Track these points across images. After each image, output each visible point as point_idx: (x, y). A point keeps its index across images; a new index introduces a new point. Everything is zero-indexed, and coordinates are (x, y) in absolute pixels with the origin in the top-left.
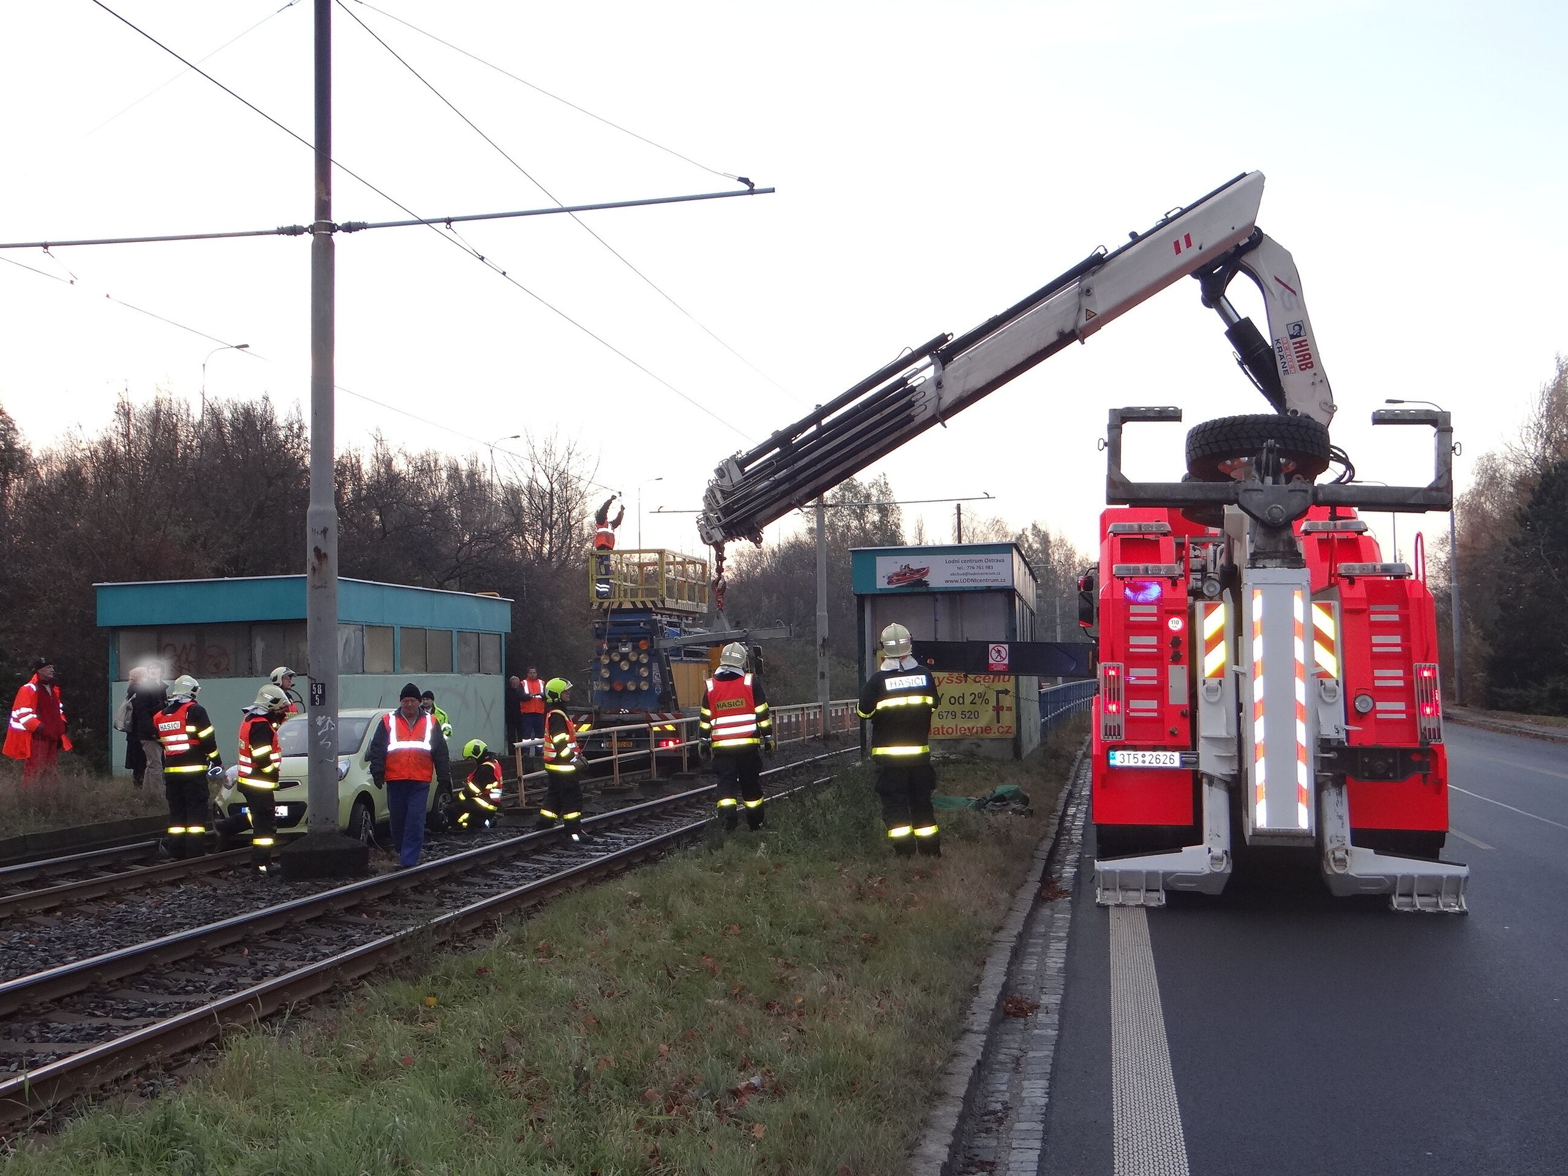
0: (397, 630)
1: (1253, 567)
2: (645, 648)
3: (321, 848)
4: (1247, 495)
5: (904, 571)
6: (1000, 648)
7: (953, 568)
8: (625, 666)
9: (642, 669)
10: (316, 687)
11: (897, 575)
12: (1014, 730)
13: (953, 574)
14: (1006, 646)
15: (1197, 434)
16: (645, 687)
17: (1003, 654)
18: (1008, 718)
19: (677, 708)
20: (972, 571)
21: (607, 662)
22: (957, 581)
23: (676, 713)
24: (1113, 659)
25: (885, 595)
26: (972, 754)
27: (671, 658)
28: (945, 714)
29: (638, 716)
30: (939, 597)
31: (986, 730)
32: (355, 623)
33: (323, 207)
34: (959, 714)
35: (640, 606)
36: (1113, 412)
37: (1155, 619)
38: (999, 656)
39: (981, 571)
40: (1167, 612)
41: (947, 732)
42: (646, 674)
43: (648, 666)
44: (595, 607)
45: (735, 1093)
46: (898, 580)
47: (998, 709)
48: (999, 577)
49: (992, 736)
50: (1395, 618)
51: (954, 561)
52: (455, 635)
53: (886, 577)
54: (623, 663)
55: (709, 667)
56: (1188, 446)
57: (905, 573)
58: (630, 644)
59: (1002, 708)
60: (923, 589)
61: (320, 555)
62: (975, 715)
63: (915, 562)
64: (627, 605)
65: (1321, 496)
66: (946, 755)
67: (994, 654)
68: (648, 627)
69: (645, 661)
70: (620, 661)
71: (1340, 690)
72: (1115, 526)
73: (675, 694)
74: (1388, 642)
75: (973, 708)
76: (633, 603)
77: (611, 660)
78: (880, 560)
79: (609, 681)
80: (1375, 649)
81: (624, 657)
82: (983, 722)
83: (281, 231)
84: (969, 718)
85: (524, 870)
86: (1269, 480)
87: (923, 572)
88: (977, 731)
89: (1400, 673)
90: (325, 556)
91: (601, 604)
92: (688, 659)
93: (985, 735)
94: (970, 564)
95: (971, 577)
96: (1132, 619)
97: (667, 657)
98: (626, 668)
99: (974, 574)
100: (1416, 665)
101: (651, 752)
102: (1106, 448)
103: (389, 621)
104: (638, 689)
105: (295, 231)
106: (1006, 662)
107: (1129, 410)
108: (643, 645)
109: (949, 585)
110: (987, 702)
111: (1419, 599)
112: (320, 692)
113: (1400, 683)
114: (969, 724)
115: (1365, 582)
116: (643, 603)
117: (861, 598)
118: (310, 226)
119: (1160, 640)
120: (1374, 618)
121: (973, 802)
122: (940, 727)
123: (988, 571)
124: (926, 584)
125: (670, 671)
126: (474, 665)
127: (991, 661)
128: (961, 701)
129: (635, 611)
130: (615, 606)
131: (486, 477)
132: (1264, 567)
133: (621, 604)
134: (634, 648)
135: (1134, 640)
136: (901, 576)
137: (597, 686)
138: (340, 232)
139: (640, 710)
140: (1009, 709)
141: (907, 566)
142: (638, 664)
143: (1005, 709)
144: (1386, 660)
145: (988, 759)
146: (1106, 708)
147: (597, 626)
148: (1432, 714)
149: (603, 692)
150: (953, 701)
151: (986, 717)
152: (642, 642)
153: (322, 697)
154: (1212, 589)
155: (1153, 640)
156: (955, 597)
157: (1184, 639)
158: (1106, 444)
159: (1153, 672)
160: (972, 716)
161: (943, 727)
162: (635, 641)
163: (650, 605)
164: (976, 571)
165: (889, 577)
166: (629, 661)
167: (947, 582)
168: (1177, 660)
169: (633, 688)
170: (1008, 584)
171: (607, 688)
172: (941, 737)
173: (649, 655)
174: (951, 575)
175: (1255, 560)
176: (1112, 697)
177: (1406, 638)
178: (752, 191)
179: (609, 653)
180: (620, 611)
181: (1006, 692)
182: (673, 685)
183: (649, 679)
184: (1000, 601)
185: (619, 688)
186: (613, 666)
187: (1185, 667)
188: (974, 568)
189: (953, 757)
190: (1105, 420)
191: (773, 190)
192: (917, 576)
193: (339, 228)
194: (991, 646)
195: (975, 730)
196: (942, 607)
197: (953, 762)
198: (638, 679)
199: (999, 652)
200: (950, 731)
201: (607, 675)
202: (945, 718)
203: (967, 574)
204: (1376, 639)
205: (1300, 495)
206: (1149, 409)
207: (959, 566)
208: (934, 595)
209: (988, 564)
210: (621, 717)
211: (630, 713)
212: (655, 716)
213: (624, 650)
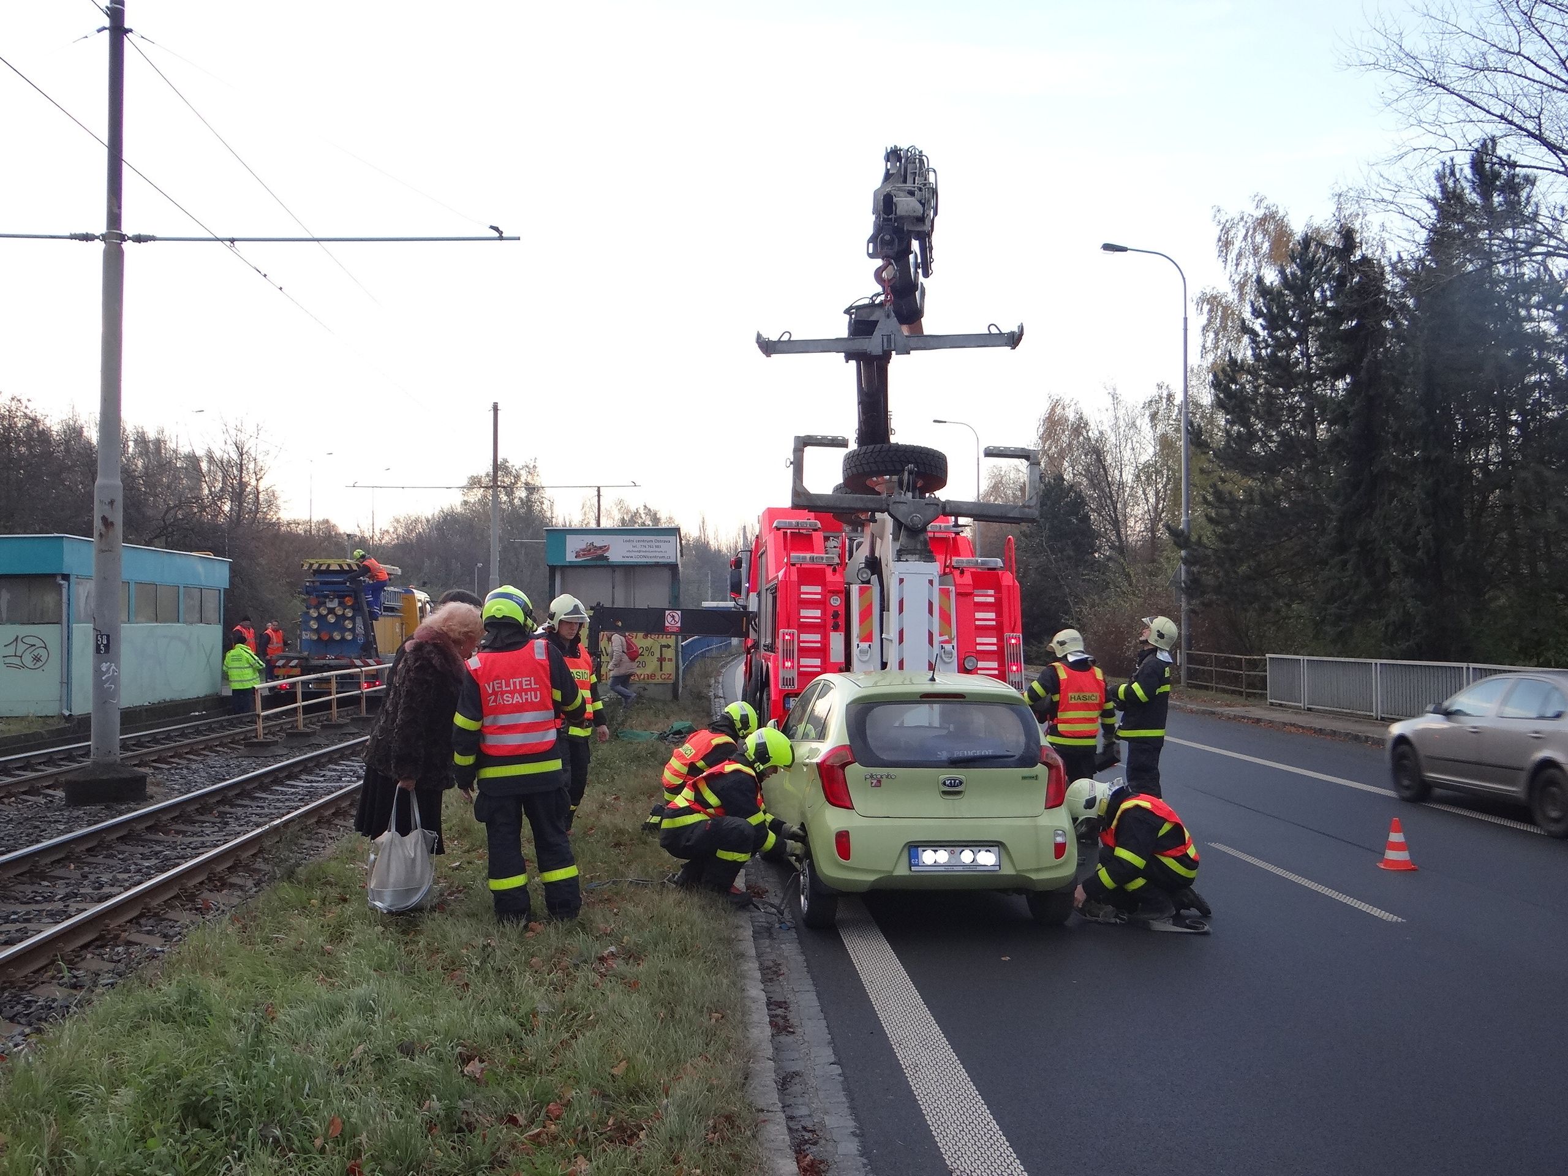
0: (132, 586)
1: (899, 560)
2: (350, 604)
3: (105, 777)
4: (895, 506)
6: (674, 614)
7: (630, 547)
8: (331, 619)
9: (347, 622)
10: (101, 636)
11: (583, 550)
12: (673, 676)
13: (629, 551)
14: (679, 612)
15: (853, 456)
16: (349, 636)
17: (676, 619)
18: (669, 668)
19: (377, 656)
20: (644, 549)
21: (315, 615)
22: (631, 557)
23: (377, 659)
24: (789, 627)
25: (573, 566)
29: (343, 662)
30: (616, 569)
31: (651, 677)
33: (114, 218)
35: (346, 568)
36: (797, 438)
37: (819, 597)
38: (674, 620)
39: (651, 549)
40: (830, 592)
42: (350, 626)
43: (353, 619)
44: (306, 568)
45: (602, 959)
46: (584, 555)
47: (661, 660)
48: (666, 555)
49: (656, 681)
50: (992, 600)
51: (629, 541)
52: (182, 590)
54: (330, 616)
55: (402, 620)
56: (844, 465)
57: (590, 550)
58: (336, 601)
59: (665, 659)
60: (604, 563)
61: (107, 523)
63: (599, 541)
64: (335, 567)
65: (948, 509)
67: (670, 619)
68: (353, 586)
69: (350, 615)
70: (328, 614)
71: (955, 652)
72: (779, 522)
73: (376, 644)
74: (987, 617)
76: (340, 566)
77: (319, 614)
78: (569, 537)
79: (317, 631)
80: (977, 623)
81: (331, 611)
82: (648, 671)
83: (73, 237)
85: (282, 793)
86: (910, 495)
87: (605, 548)
88: (644, 679)
89: (994, 640)
90: (112, 524)
91: (311, 565)
93: (650, 681)
94: (643, 544)
95: (643, 554)
96: (802, 596)
98: (333, 621)
99: (646, 552)
100: (1007, 635)
101: (362, 693)
102: (792, 466)
104: (343, 639)
105: (87, 238)
106: (679, 625)
107: (809, 437)
108: (349, 601)
109: (624, 560)
110: (653, 654)
111: (1009, 586)
112: (105, 642)
113: (994, 648)
115: (973, 574)
117: (553, 569)
118: (102, 235)
119: (824, 613)
120: (977, 599)
121: (656, 736)
123: (657, 549)
124: (606, 558)
126: (197, 616)
127: (667, 624)
129: (342, 572)
130: (324, 568)
131: (171, 445)
132: (907, 561)
133: (329, 565)
134: (340, 604)
135: (804, 613)
136: (587, 551)
137: (306, 635)
138: (130, 242)
139: (344, 656)
140: (670, 660)
142: (344, 617)
143: (667, 660)
144: (984, 630)
145: (653, 700)
146: (784, 665)
147: (308, 584)
148: (1017, 670)
149: (311, 640)
151: (652, 665)
152: (347, 599)
153: (107, 646)
154: (865, 576)
155: (818, 613)
156: (629, 569)
157: (842, 613)
158: (791, 463)
159: (818, 637)
162: (341, 597)
164: (647, 549)
166: (336, 615)
167: (623, 557)
168: (836, 629)
169: (338, 638)
170: (673, 560)
171: (315, 637)
173: (353, 610)
174: (627, 552)
175: (900, 555)
176: (788, 656)
177: (999, 615)
178: (501, 238)
179: (317, 608)
180: (328, 572)
181: (668, 646)
182: (374, 636)
183: (353, 630)
184: (666, 574)
185: (326, 638)
186: (321, 618)
187: (843, 634)
188: (645, 547)
190: (791, 446)
191: (519, 239)
192: (599, 552)
193: (129, 238)
194: (667, 612)
196: (619, 575)
198: (344, 629)
199: (673, 617)
201: (315, 627)
203: (640, 552)
204: (978, 615)
205: (933, 508)
206: (824, 438)
207: (634, 544)
208: (614, 567)
209: (657, 544)
210: (328, 662)
211: (335, 659)
212: (358, 662)
213: (330, 605)
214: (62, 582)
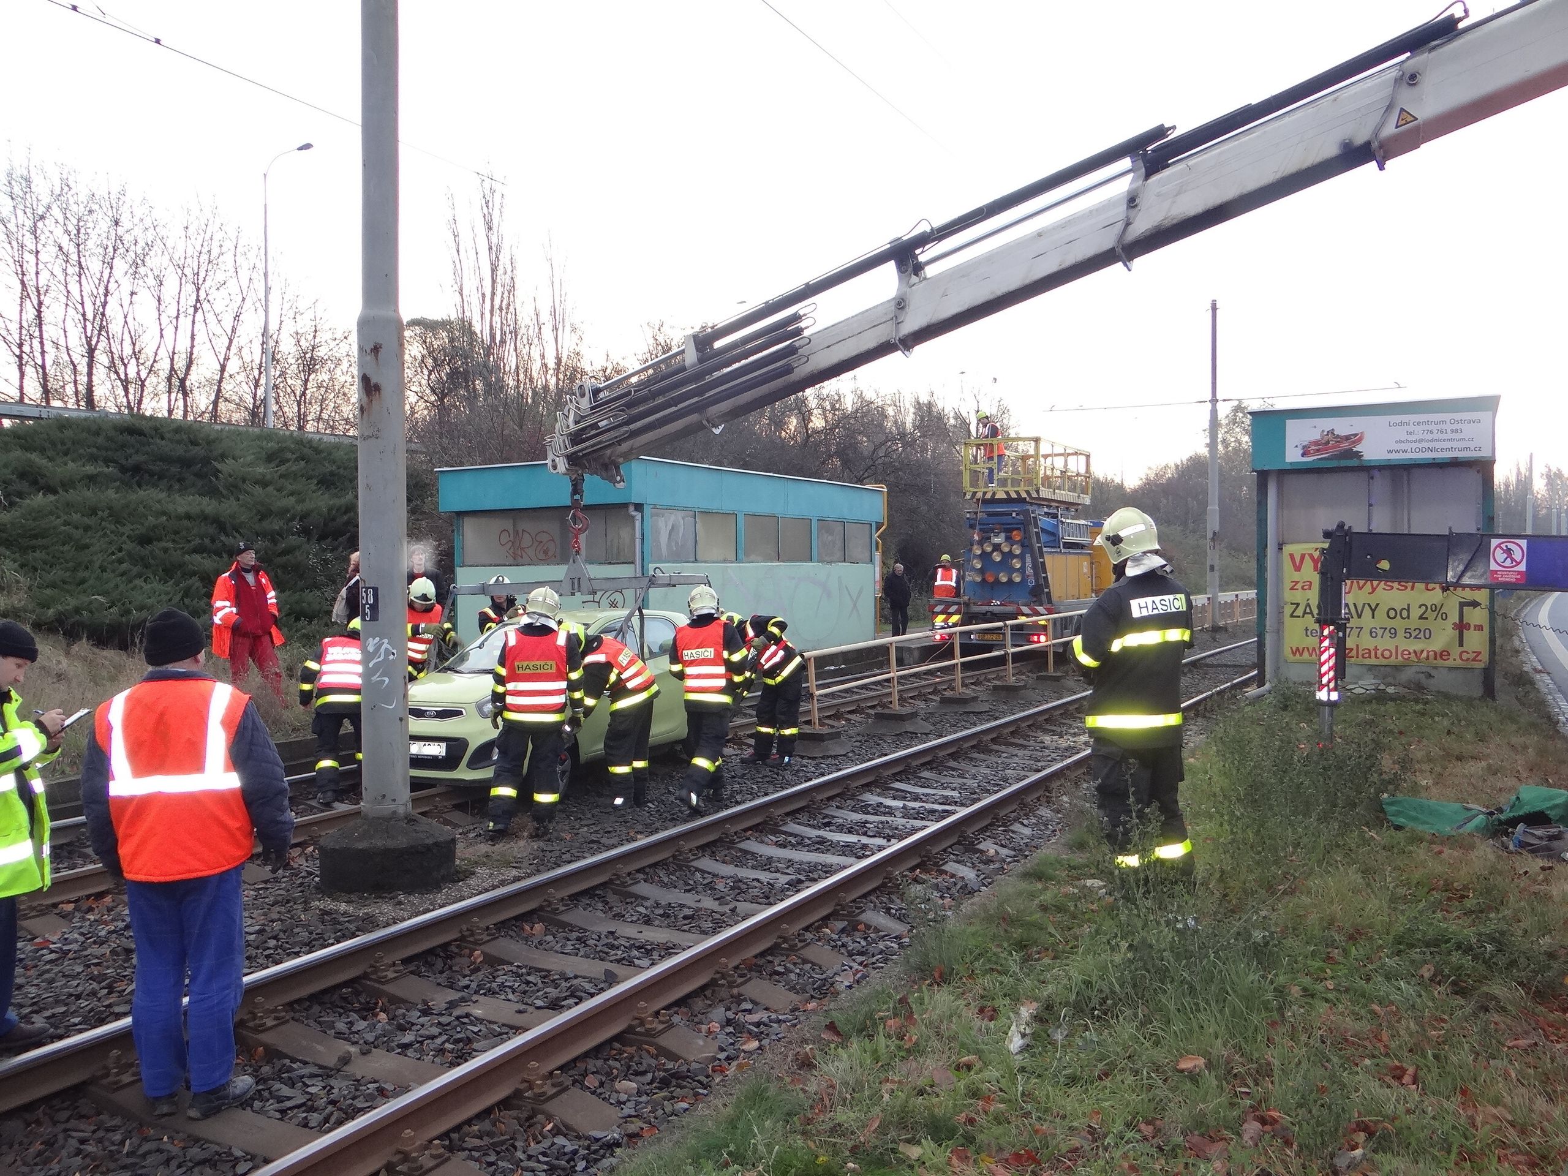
0: (741, 517)
2: (1018, 539)
5: (1326, 438)
6: (1510, 546)
7: (1400, 433)
9: (1015, 561)
10: (366, 592)
11: (1316, 443)
12: (1485, 657)
13: (1401, 442)
14: (1524, 543)
16: (1017, 579)
17: (1518, 555)
18: (1477, 641)
19: (1050, 601)
20: (1429, 437)
21: (979, 552)
22: (1405, 451)
23: (1049, 606)
25: (1298, 471)
26: (1420, 688)
27: (1045, 550)
28: (1380, 632)
29: (1009, 609)
30: (1376, 473)
31: (1441, 655)
32: (684, 509)
34: (1401, 633)
35: (1014, 496)
38: (1510, 558)
39: (1444, 436)
41: (1383, 655)
42: (1018, 566)
43: (1021, 557)
44: (968, 497)
46: (1318, 450)
47: (1461, 627)
48: (1472, 445)
49: (1450, 663)
51: (1401, 424)
52: (815, 523)
53: (1300, 447)
54: (995, 554)
55: (1092, 558)
57: (1328, 441)
58: (1003, 535)
59: (1467, 627)
60: (1353, 463)
62: (1427, 634)
63: (1343, 427)
64: (1001, 495)
66: (1382, 687)
67: (1500, 556)
68: (1021, 517)
69: (1018, 552)
70: (993, 551)
73: (1048, 587)
75: (1423, 625)
76: (1007, 493)
77: (983, 552)
78: (1290, 423)
79: (982, 571)
81: (996, 548)
82: (1437, 644)
84: (1415, 637)
87: (1356, 438)
88: (1428, 658)
90: (377, 388)
91: (975, 493)
92: (1067, 550)
93: (1440, 662)
94: (1430, 428)
95: (1427, 445)
97: (1040, 548)
98: (998, 559)
99: (1433, 440)
101: (1006, 654)
103: (728, 506)
104: (1010, 581)
106: (1522, 567)
108: (1017, 536)
109: (1392, 456)
110: (1445, 616)
112: (371, 601)
114: (1417, 646)
116: (1017, 492)
117: (1263, 476)
122: (1372, 648)
123: (1454, 435)
124: (1358, 455)
125: (1043, 564)
126: (839, 554)
127: (1494, 566)
128: (1405, 614)
129: (1009, 501)
130: (988, 496)
133: (994, 494)
134: (1007, 539)
136: (1321, 445)
137: (970, 577)
139: (1012, 602)
140: (1480, 628)
141: (1332, 432)
142: (1010, 555)
143: (1472, 628)
145: (1446, 697)
147: (968, 515)
149: (974, 582)
150: (1392, 614)
151: (1443, 636)
152: (1015, 533)
156: (1400, 472)
160: (1421, 635)
161: (1376, 649)
162: (1008, 531)
163: (1024, 495)
164: (1435, 436)
165: (1304, 447)
166: (1001, 552)
167: (1390, 452)
169: (1004, 579)
170: (1485, 453)
171: (979, 579)
172: (1373, 661)
173: (1023, 546)
174: (1397, 442)
179: (981, 543)
180: (993, 501)
181: (1475, 604)
182: (1046, 578)
183: (1022, 570)
184: (1472, 477)
185: (991, 580)
186: (985, 556)
188: (1432, 433)
189: (1391, 690)
192: (1345, 445)
194: (1494, 542)
195: (1424, 655)
196: (1380, 484)
197: (1393, 698)
198: (1011, 570)
199: (1509, 552)
200: (1387, 654)
201: (979, 566)
202: (1380, 635)
203: (1421, 441)
207: (1411, 428)
208: (1369, 470)
209: (1459, 426)
210: (990, 609)
211: (1001, 605)
212: (1025, 610)
213: (997, 540)
214: (634, 513)
